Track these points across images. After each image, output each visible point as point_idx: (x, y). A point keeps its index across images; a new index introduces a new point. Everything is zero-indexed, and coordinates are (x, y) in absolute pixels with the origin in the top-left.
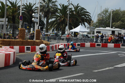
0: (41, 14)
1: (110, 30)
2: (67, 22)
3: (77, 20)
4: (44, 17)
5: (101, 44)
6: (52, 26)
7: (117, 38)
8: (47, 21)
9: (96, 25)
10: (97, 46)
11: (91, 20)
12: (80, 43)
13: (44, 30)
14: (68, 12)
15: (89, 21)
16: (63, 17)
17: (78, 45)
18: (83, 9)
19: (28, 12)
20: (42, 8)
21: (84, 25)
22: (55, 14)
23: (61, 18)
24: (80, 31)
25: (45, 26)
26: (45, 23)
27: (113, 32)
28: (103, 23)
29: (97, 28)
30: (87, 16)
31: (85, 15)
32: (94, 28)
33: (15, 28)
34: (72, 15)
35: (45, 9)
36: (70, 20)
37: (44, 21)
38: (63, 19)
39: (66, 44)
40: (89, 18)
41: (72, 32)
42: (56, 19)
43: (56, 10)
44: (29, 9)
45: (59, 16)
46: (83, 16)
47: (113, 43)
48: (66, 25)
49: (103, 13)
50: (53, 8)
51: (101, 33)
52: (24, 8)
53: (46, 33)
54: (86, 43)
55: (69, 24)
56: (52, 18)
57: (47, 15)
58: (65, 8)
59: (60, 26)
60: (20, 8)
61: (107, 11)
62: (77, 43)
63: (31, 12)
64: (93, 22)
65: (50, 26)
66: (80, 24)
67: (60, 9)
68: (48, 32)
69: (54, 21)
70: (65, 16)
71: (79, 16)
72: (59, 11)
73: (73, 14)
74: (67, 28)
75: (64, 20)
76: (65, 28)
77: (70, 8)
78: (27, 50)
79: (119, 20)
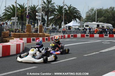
0: (43, 13)
1: (95, 24)
2: (63, 19)
3: (70, 17)
4: (45, 15)
5: (89, 35)
6: (51, 22)
7: (101, 30)
8: (48, 19)
9: (85, 21)
10: (86, 36)
11: (81, 17)
12: (73, 35)
13: (45, 25)
14: (63, 11)
15: (80, 18)
16: (59, 15)
17: (72, 36)
18: (74, 8)
19: (33, 12)
20: (44, 9)
21: (76, 20)
22: (53, 13)
23: (58, 16)
24: (73, 26)
25: (46, 22)
26: (46, 19)
27: (98, 26)
28: (90, 18)
29: (86, 23)
30: (78, 14)
31: (76, 13)
32: (84, 22)
33: (23, 24)
34: (66, 14)
35: (46, 10)
36: (65, 17)
37: (45, 18)
38: (59, 16)
39: (62, 35)
40: (79, 15)
41: (67, 26)
42: (54, 17)
43: (54, 10)
44: (34, 10)
45: (56, 15)
46: (75, 14)
47: (98, 33)
48: (62, 21)
49: (90, 11)
50: (52, 8)
51: (89, 26)
52: (29, 9)
53: (47, 28)
54: (77, 34)
55: (64, 20)
56: (51, 16)
57: (47, 14)
58: (61, 8)
59: (58, 21)
60: (27, 9)
61: (93, 10)
62: (71, 35)
63: (35, 12)
64: (82, 18)
65: (50, 22)
66: (73, 20)
67: (57, 9)
68: (48, 27)
69: (53, 18)
70: (61, 14)
71: (72, 14)
72: (56, 10)
73: (67, 12)
74: (63, 23)
75: (61, 17)
76: (61, 23)
77: (65, 8)
78: (33, 41)
79: (103, 16)
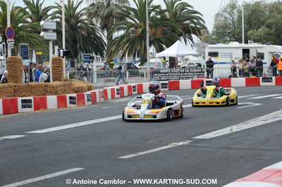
1: (237, 48)
4: (103, 29)
6: (118, 47)
9: (213, 39)
12: (167, 82)
16: (141, 27)
17: (164, 86)
18: (185, 5)
22: (124, 20)
23: (136, 28)
24: (178, 55)
29: (210, 46)
30: (195, 21)
31: (190, 19)
34: (162, 21)
35: (102, 12)
36: (158, 32)
38: (140, 30)
39: (133, 85)
40: (200, 24)
42: (127, 32)
43: (127, 12)
44: (69, 14)
45: (133, 25)
50: (120, 8)
51: (219, 55)
56: (119, 29)
59: (137, 45)
61: (233, 7)
63: (72, 20)
64: (204, 32)
65: (115, 46)
66: (182, 38)
67: (133, 10)
69: (123, 37)
70: (144, 25)
71: (178, 21)
72: (133, 13)
73: (164, 17)
75: (144, 32)
78: (24, 107)
79: (263, 23)
